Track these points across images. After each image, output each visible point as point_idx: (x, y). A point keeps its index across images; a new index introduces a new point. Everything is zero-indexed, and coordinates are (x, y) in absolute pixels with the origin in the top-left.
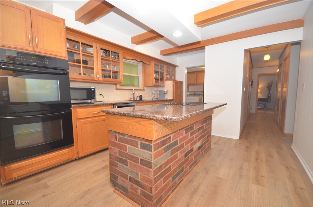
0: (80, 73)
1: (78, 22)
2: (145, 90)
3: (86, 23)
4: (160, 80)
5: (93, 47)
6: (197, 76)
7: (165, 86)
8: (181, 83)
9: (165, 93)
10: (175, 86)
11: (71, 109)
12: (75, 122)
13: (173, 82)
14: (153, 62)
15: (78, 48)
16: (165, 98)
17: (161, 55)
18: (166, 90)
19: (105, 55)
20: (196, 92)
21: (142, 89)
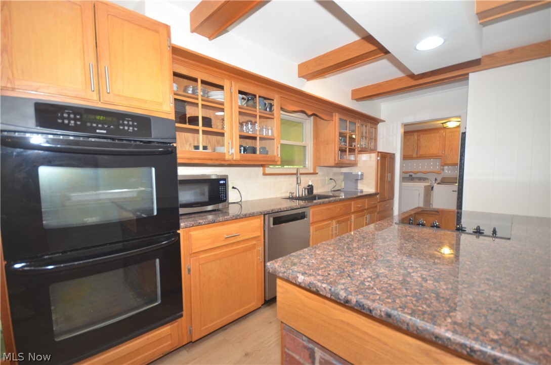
0: (196, 145)
1: (195, 34)
2: (317, 173)
3: (211, 37)
4: (349, 151)
5: (225, 88)
6: (418, 140)
7: (359, 165)
8: (392, 157)
9: (357, 179)
10: (381, 163)
11: (178, 231)
12: (186, 262)
13: (378, 156)
14: (337, 114)
15: (194, 92)
16: (357, 189)
17: (352, 99)
18: (360, 173)
19: (245, 105)
20: (415, 173)
21: (312, 171)
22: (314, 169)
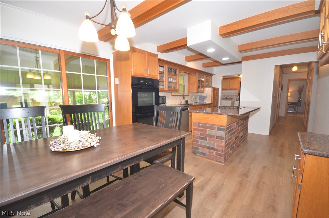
2: (189, 96)
3: (162, 52)
4: (201, 87)
5: (164, 67)
6: (229, 82)
7: (205, 92)
8: (218, 89)
10: (213, 91)
13: (212, 89)
14: (197, 73)
16: (204, 102)
17: (203, 67)
18: (205, 96)
20: (228, 96)
21: (187, 95)
22: (188, 94)
